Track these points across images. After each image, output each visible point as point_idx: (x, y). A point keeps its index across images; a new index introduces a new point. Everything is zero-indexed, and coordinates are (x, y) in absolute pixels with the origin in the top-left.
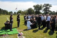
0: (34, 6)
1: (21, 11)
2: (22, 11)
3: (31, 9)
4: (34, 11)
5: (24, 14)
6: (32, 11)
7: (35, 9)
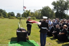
0: (54, 4)
1: (29, 12)
2: (31, 12)
3: (48, 8)
4: (52, 12)
5: (35, 18)
6: (50, 13)
7: (55, 8)
